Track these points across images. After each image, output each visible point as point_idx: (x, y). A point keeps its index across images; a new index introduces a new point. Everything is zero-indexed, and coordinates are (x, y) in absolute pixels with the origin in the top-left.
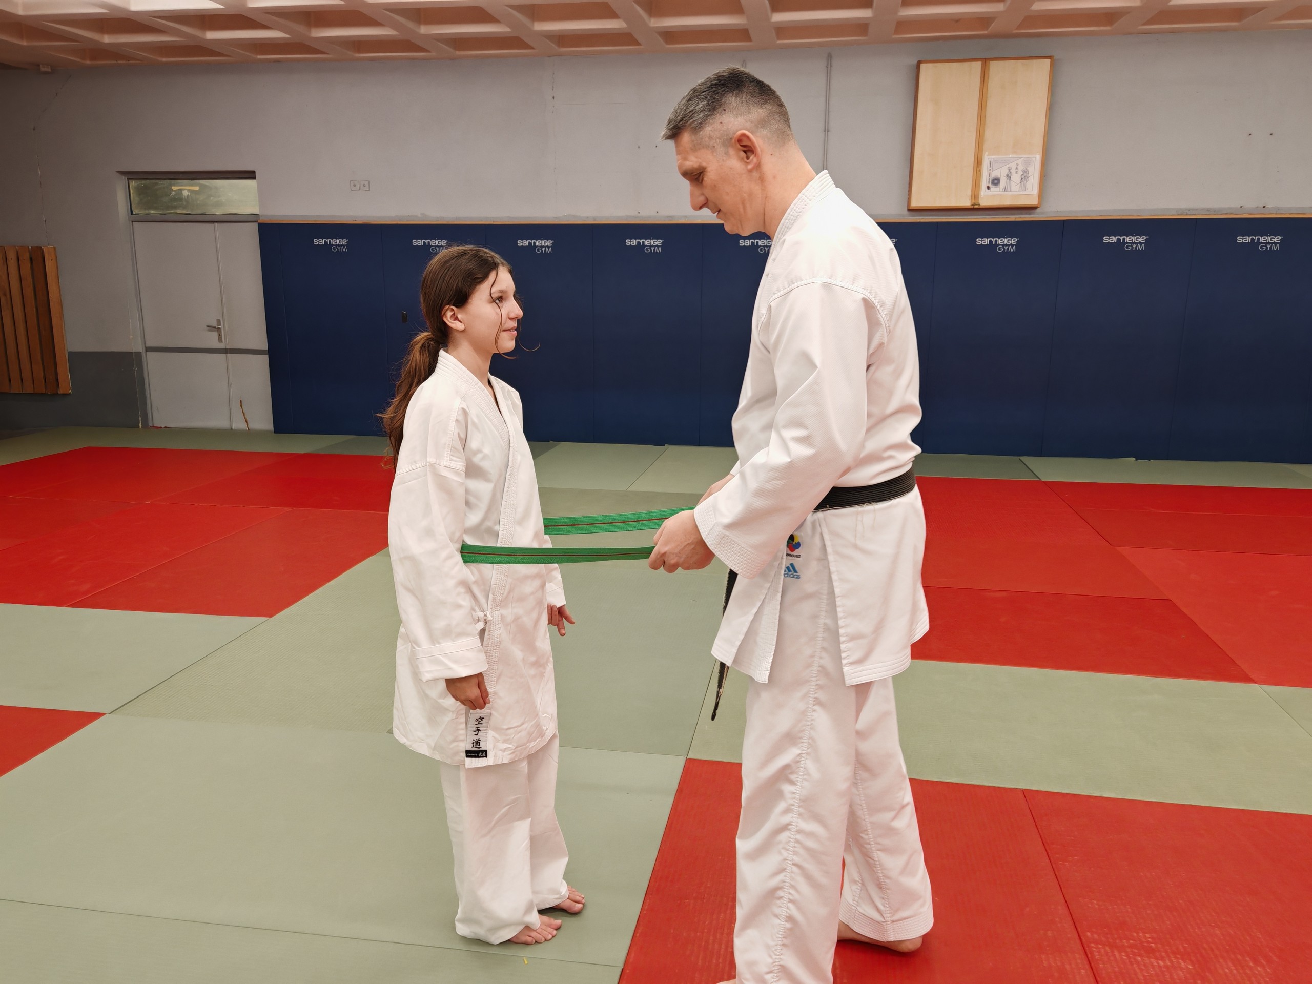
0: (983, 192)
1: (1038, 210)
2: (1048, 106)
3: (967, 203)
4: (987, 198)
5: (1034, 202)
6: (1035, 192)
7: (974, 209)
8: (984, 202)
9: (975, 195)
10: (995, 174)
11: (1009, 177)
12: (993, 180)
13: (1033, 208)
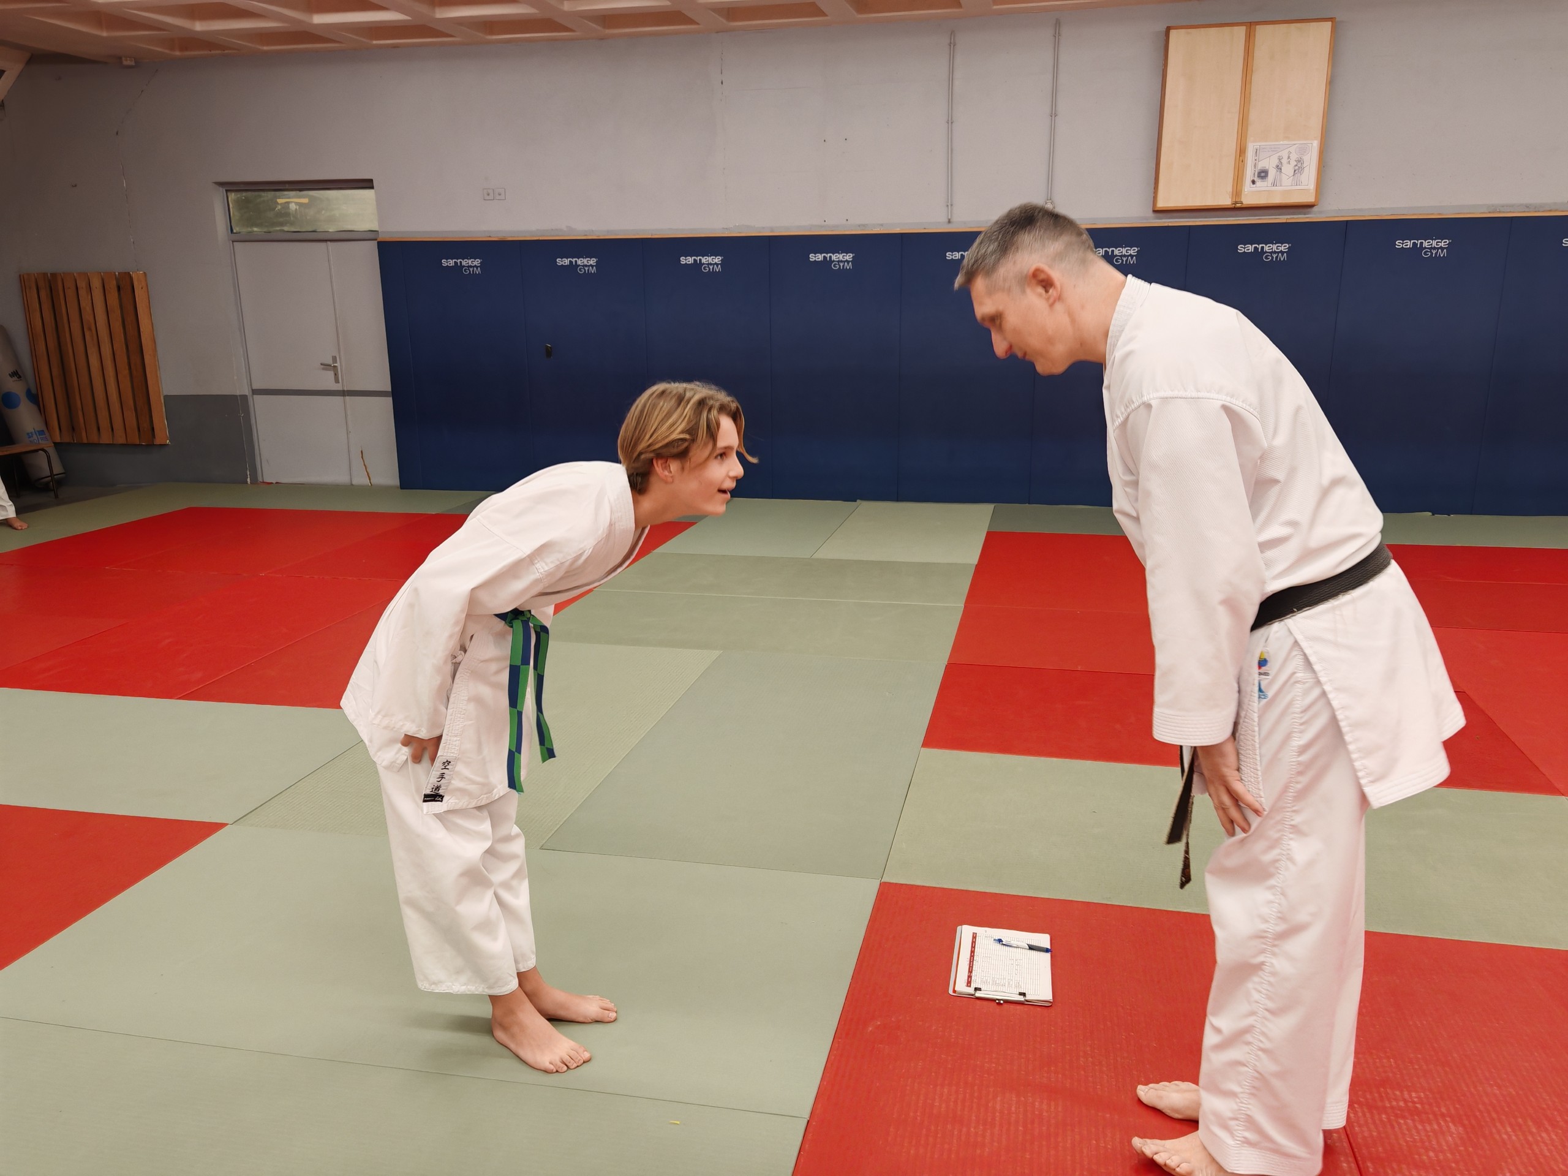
0: (1247, 187)
1: (1315, 209)
2: (1329, 80)
3: (1226, 201)
4: (1252, 195)
5: (1310, 199)
6: (1312, 186)
7: (1236, 209)
8: (1248, 200)
9: (1237, 192)
10: (1261, 165)
11: (1279, 168)
12: (1259, 173)
13: (1307, 207)
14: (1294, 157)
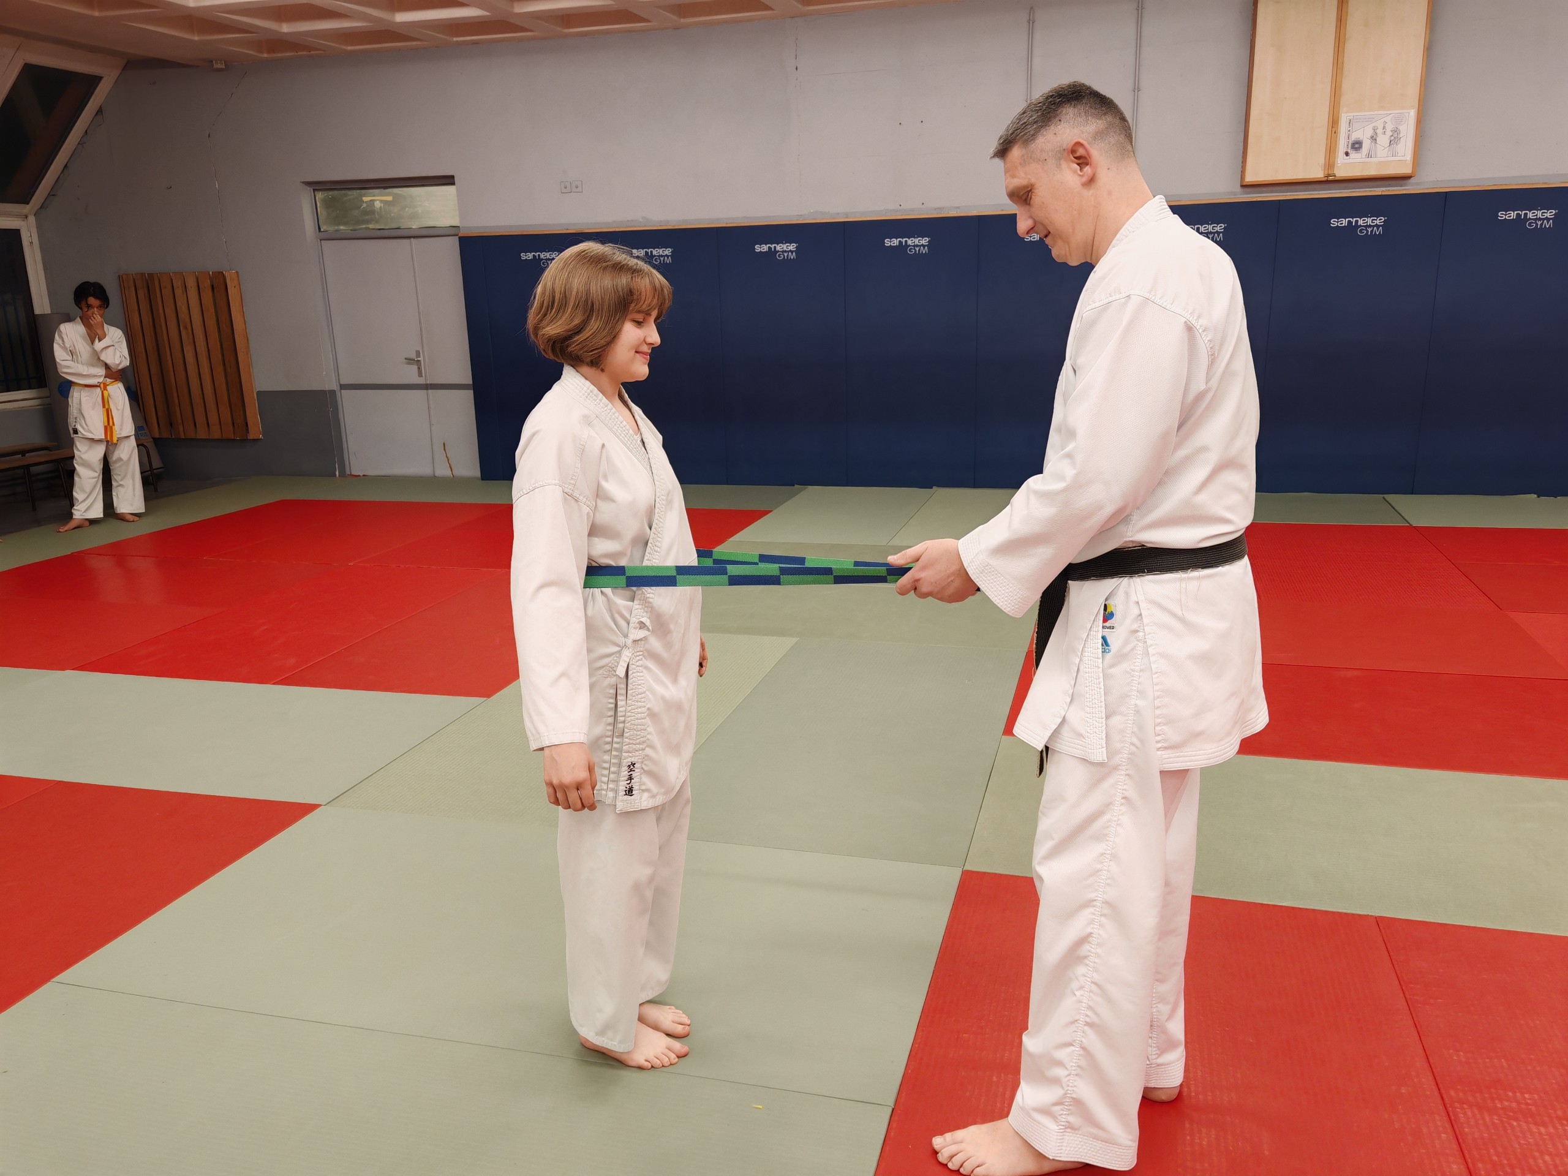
0: (1341, 159)
1: (1412, 180)
3: (1319, 174)
4: (1347, 166)
5: (1407, 170)
6: (1409, 157)
7: (1329, 182)
8: (1341, 173)
9: (1330, 164)
10: (1354, 137)
11: (1374, 139)
12: (1353, 144)
13: (1405, 178)
14: (1390, 127)
